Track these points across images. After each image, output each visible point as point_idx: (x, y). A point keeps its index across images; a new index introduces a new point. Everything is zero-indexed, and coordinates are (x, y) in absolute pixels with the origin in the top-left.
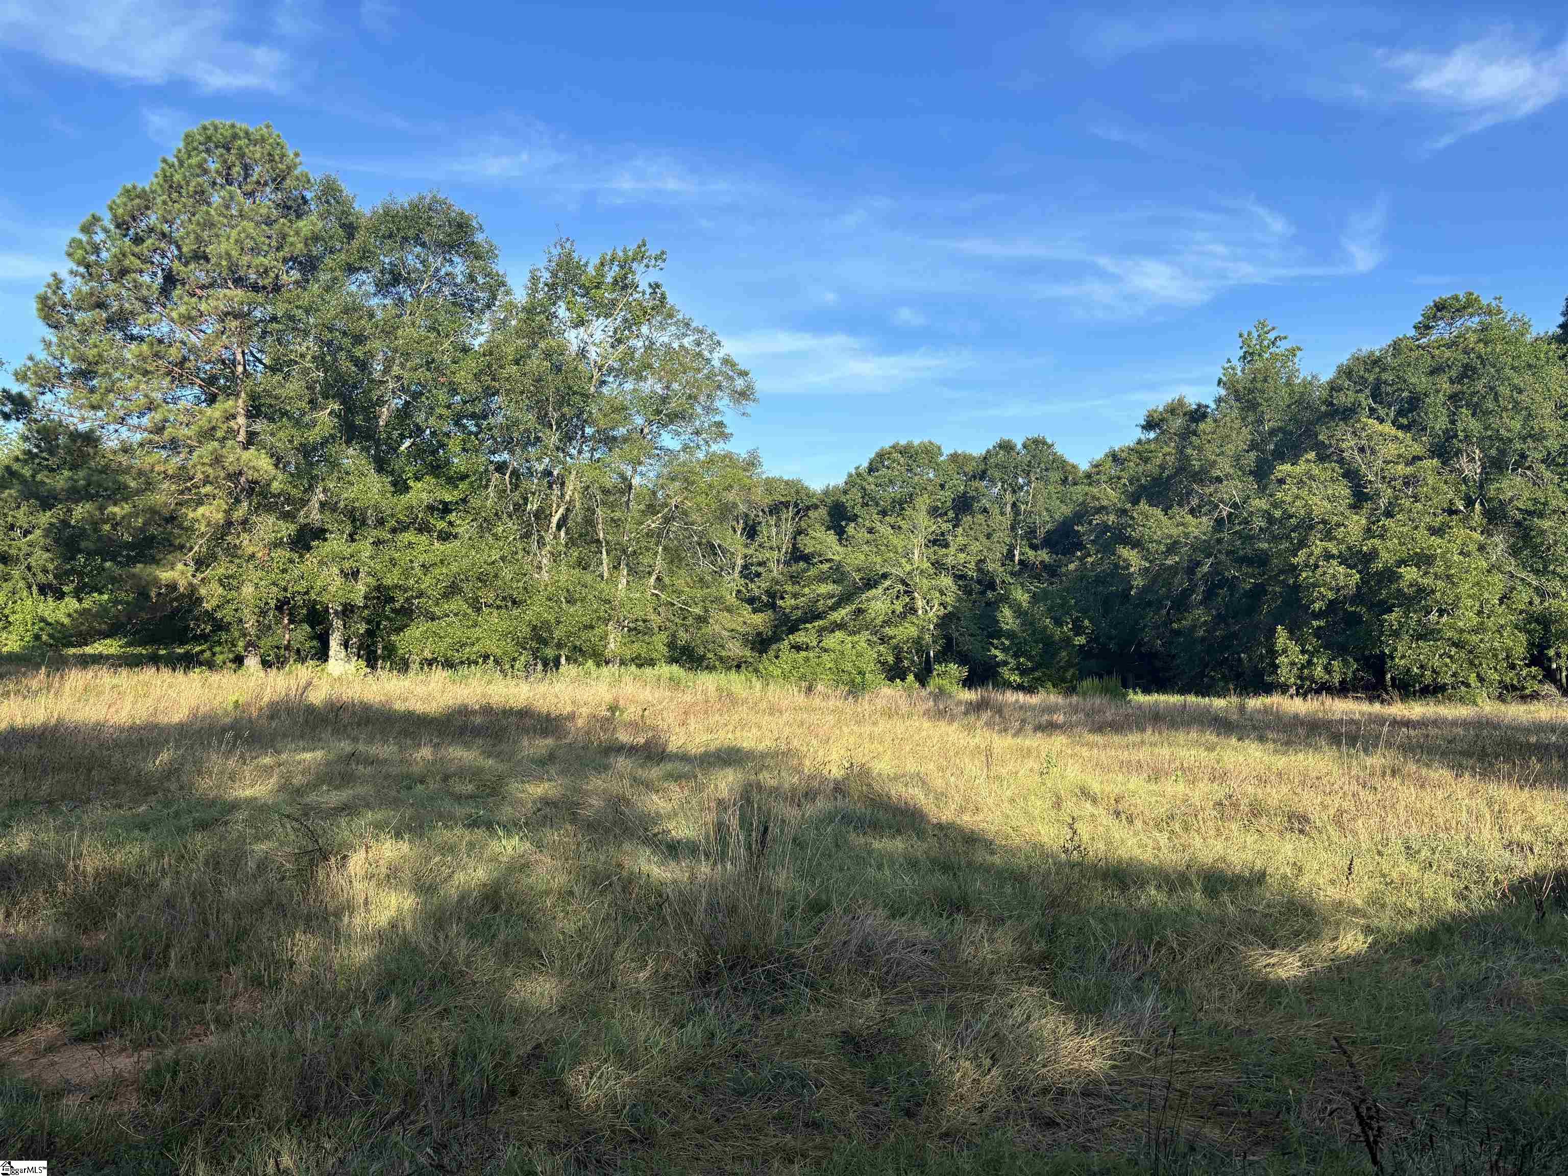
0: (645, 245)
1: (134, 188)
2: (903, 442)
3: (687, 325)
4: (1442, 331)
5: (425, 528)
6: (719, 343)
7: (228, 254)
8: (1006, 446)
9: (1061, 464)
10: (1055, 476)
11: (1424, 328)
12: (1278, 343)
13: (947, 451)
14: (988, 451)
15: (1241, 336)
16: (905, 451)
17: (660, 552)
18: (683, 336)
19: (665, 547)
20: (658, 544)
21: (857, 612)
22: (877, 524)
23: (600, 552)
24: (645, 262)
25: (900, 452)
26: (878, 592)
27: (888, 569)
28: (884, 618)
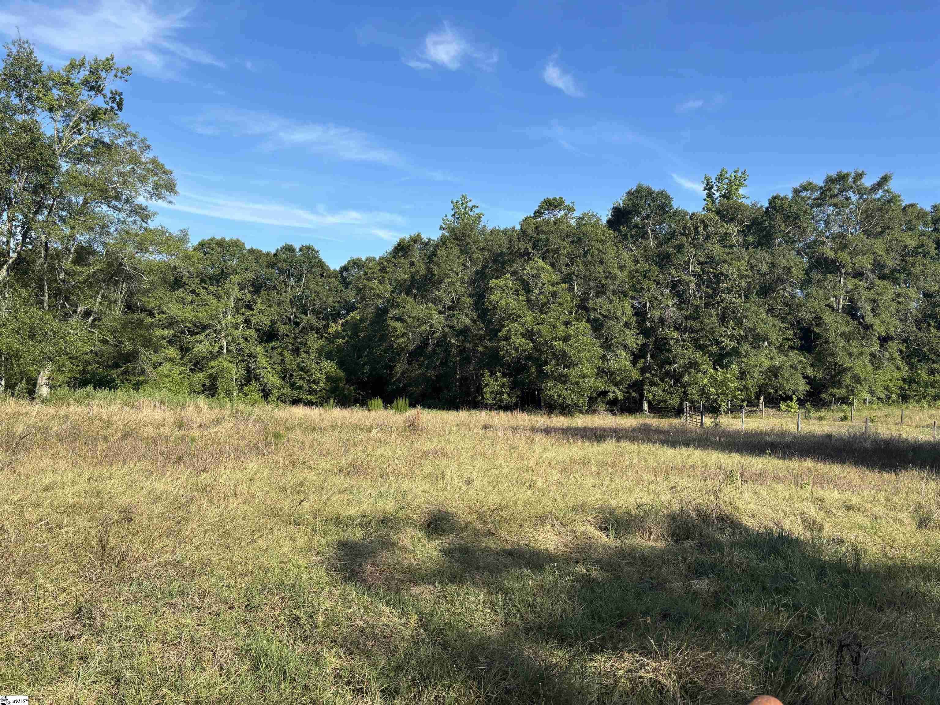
0: (112, 59)
2: (218, 238)
3: (125, 130)
4: (548, 216)
6: (149, 147)
8: (289, 249)
9: (322, 265)
10: (318, 270)
11: (538, 213)
12: (474, 210)
13: (248, 247)
14: (277, 251)
15: (452, 202)
16: (220, 243)
17: (98, 300)
18: (119, 137)
19: (103, 297)
20: (98, 294)
21: (184, 350)
22: (201, 291)
23: (43, 296)
24: (113, 72)
25: (217, 244)
26: (201, 337)
27: (210, 322)
28: (205, 355)
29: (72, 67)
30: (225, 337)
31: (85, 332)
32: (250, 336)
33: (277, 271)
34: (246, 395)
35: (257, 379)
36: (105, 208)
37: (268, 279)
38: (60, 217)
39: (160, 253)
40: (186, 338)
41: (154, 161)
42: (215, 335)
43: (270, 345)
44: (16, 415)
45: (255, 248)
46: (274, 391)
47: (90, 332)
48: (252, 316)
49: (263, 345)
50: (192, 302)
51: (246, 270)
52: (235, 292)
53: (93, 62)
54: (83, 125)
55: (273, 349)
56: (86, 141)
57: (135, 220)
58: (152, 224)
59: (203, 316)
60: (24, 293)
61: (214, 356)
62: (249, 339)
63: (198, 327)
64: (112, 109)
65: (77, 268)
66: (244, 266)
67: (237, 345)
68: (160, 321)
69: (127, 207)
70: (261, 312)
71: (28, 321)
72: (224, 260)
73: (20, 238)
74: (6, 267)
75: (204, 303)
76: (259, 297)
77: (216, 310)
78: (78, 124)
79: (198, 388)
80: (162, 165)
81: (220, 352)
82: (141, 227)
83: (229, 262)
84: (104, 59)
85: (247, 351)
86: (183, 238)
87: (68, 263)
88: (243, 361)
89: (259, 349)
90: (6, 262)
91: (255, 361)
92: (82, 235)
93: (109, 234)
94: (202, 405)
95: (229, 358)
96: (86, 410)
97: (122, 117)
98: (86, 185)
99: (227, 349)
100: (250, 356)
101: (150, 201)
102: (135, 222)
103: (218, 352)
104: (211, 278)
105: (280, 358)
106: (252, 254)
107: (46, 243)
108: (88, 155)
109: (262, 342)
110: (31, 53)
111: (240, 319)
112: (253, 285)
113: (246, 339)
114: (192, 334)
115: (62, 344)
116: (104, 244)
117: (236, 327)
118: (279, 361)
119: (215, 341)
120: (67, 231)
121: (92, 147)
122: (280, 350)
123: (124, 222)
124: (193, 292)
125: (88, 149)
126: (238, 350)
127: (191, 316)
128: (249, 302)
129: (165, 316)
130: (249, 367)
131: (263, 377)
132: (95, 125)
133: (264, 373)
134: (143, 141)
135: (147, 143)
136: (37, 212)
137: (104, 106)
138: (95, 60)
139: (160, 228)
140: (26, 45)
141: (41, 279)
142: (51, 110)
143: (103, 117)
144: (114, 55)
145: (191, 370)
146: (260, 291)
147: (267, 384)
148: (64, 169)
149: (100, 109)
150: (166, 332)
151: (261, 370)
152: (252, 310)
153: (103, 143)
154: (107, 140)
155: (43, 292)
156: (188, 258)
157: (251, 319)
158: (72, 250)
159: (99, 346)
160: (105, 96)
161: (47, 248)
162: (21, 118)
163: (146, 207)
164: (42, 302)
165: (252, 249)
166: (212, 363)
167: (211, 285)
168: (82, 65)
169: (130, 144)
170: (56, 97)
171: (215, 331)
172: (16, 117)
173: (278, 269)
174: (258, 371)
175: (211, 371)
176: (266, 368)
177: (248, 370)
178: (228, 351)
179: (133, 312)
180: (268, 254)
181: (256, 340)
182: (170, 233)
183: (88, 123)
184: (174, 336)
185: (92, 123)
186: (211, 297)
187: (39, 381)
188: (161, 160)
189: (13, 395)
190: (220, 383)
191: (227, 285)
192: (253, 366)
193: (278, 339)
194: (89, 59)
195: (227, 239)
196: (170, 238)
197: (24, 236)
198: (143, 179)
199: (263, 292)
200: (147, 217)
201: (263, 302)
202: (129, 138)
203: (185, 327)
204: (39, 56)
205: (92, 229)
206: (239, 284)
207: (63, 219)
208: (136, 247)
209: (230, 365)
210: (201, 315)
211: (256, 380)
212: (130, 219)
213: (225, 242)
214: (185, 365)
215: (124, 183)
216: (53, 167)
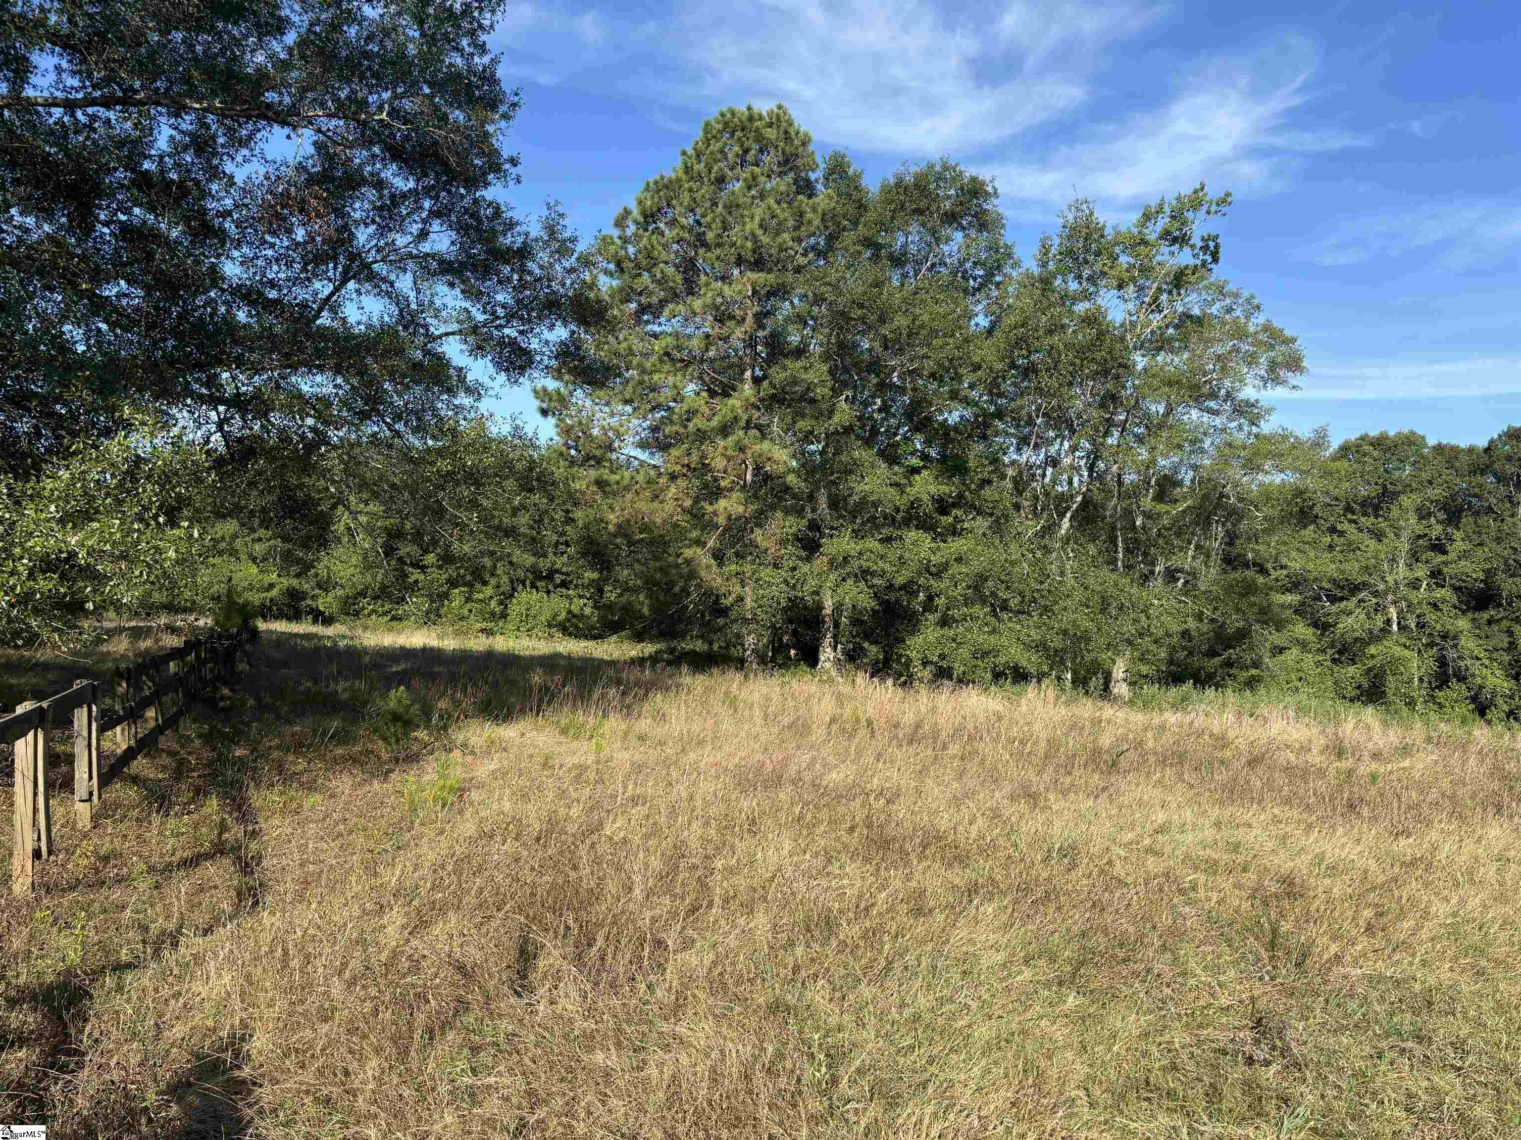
0: (1202, 189)
1: (662, 178)
3: (1222, 289)
5: (926, 525)
6: (1258, 307)
7: (753, 234)
13: (1432, 441)
14: (1492, 442)
16: (1379, 442)
17: (1191, 553)
18: (1211, 304)
19: (1198, 547)
20: (1190, 543)
21: (1322, 626)
22: (1346, 526)
23: (1116, 552)
24: (1204, 208)
25: (1372, 444)
26: (1352, 603)
27: (1366, 578)
28: (1357, 634)
29: (1147, 217)
30: (1395, 603)
31: (1173, 602)
32: (1444, 601)
33: (1492, 479)
34: (1441, 706)
35: (1462, 679)
36: (1195, 414)
37: (1475, 495)
38: (1136, 436)
39: (1282, 471)
40: (1323, 607)
41: (1267, 328)
42: (1374, 600)
43: (1486, 616)
44: (1096, 722)
45: (1444, 442)
46: (1500, 701)
47: (1180, 602)
48: (1445, 563)
49: (1470, 615)
50: (1331, 547)
51: (1430, 482)
52: (1412, 524)
53: (1174, 203)
54: (1164, 297)
55: (1490, 622)
56: (1167, 321)
57: (1240, 425)
58: (1266, 428)
59: (1352, 569)
60: (1092, 550)
61: (1375, 637)
62: (1441, 606)
63: (1343, 588)
64: (1204, 265)
65: (1162, 508)
66: (1425, 476)
67: (1418, 616)
68: (1277, 580)
69: (1227, 406)
70: (1464, 555)
71: (1099, 588)
72: (1386, 471)
73: (1086, 474)
74: (1068, 515)
75: (1352, 548)
76: (1458, 529)
77: (1376, 558)
78: (1157, 298)
79: (1351, 692)
80: (1281, 330)
81: (1385, 630)
82: (1250, 434)
83: (1397, 473)
84: (1190, 192)
85: (1438, 627)
86: (1319, 440)
87: (1147, 502)
88: (1431, 645)
89: (1463, 623)
90: (1068, 508)
91: (1455, 646)
92: (1167, 457)
93: (1202, 451)
94: (1370, 720)
95: (1404, 640)
96: (1188, 719)
97: (1219, 272)
98: (1170, 384)
99: (1399, 623)
100: (1444, 637)
101: (1263, 392)
102: (1240, 428)
103: (1382, 630)
104: (1363, 504)
105: (1507, 639)
106: (1442, 454)
107: (1119, 475)
108: (1171, 340)
109: (1467, 610)
110: (1091, 214)
111: (1421, 572)
112: (1444, 508)
113: (1435, 606)
114: (1333, 599)
115: (1144, 622)
116: (1195, 468)
117: (1415, 585)
118: (1506, 645)
119: (1376, 610)
120: (1143, 454)
121: (1177, 327)
122: (1505, 624)
123: (1224, 430)
124: (1333, 530)
125: (1171, 331)
126: (1421, 626)
127: (1331, 569)
128: (1438, 539)
129: (1285, 572)
130: (1444, 656)
131: (1473, 675)
132: (1179, 294)
133: (1475, 668)
134: (1248, 301)
135: (1256, 302)
136: (1107, 434)
137: (1192, 262)
138: (1178, 199)
139: (1280, 431)
140: (1084, 207)
141: (1113, 528)
142: (1120, 287)
143: (1192, 279)
144: (1206, 182)
145: (1334, 661)
146: (1459, 518)
147: (1481, 687)
148: (1139, 367)
149: (1186, 267)
150: (1289, 598)
151: (1469, 662)
152: (1445, 552)
153: (1190, 317)
154: (1196, 311)
155: (1116, 546)
156: (1327, 473)
157: (1445, 570)
158: (1153, 482)
159: (1192, 624)
160: (1193, 247)
161: (1120, 483)
162: (1081, 308)
163: (1257, 401)
164: (1114, 561)
165: (1440, 445)
166: (1372, 650)
167: (1364, 515)
168: (1160, 210)
169: (1229, 310)
170: (1125, 266)
171: (1376, 594)
172: (1076, 308)
173: (1495, 475)
174: (1462, 664)
175: (1370, 663)
176: (1478, 659)
177: (1442, 662)
178: (1402, 628)
179: (1234, 568)
180: (1471, 450)
181: (1455, 607)
182: (1296, 438)
183: (1170, 293)
184: (1303, 604)
185: (1175, 292)
186: (1365, 536)
187: (1114, 675)
188: (1277, 324)
189: (1087, 692)
190: (1391, 683)
191: (1395, 512)
192: (1451, 654)
193: (1501, 605)
194: (1170, 198)
195: (1392, 433)
196: (1298, 445)
197: (1091, 469)
198: (1251, 360)
199: (1467, 520)
200: (1259, 416)
201: (1466, 538)
202: (1228, 301)
203: (1321, 588)
204: (1102, 217)
205: (1180, 447)
206: (1418, 510)
207: (1140, 440)
208: (1244, 467)
209: (1406, 653)
210: (1347, 566)
211: (1459, 681)
212: (1233, 425)
213: (1387, 438)
214: (1324, 651)
215: (1223, 369)
216: (1126, 367)
